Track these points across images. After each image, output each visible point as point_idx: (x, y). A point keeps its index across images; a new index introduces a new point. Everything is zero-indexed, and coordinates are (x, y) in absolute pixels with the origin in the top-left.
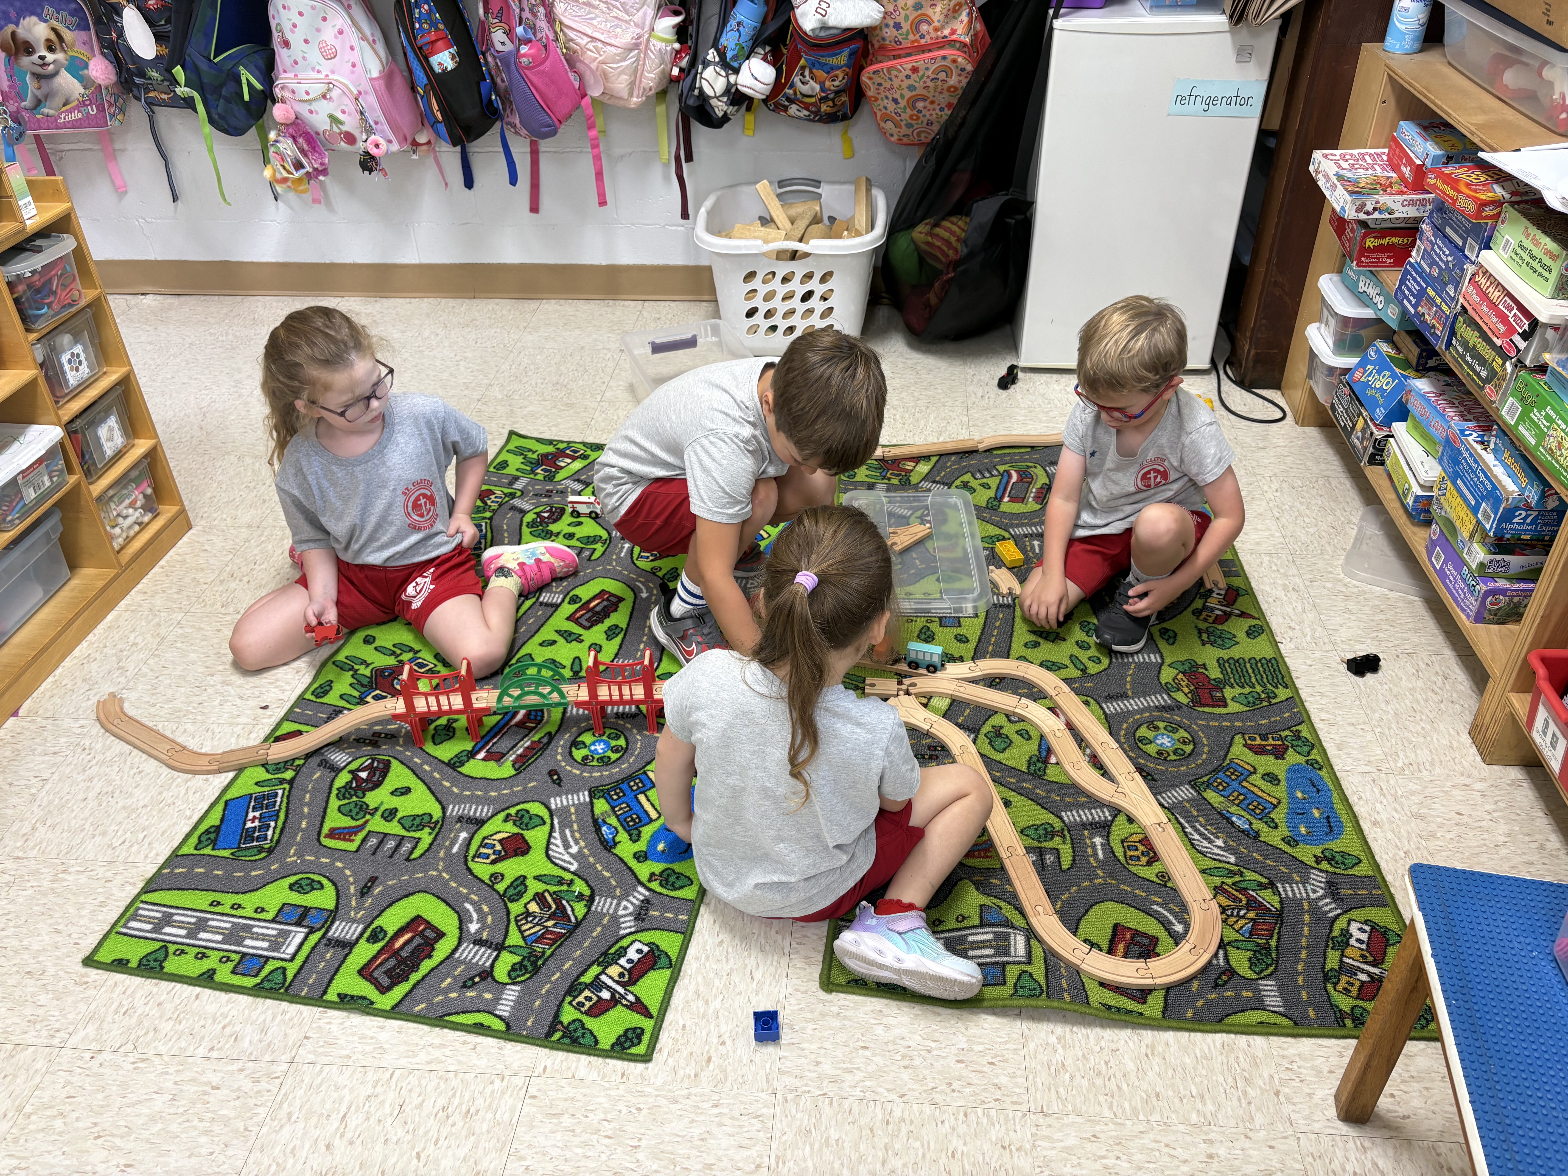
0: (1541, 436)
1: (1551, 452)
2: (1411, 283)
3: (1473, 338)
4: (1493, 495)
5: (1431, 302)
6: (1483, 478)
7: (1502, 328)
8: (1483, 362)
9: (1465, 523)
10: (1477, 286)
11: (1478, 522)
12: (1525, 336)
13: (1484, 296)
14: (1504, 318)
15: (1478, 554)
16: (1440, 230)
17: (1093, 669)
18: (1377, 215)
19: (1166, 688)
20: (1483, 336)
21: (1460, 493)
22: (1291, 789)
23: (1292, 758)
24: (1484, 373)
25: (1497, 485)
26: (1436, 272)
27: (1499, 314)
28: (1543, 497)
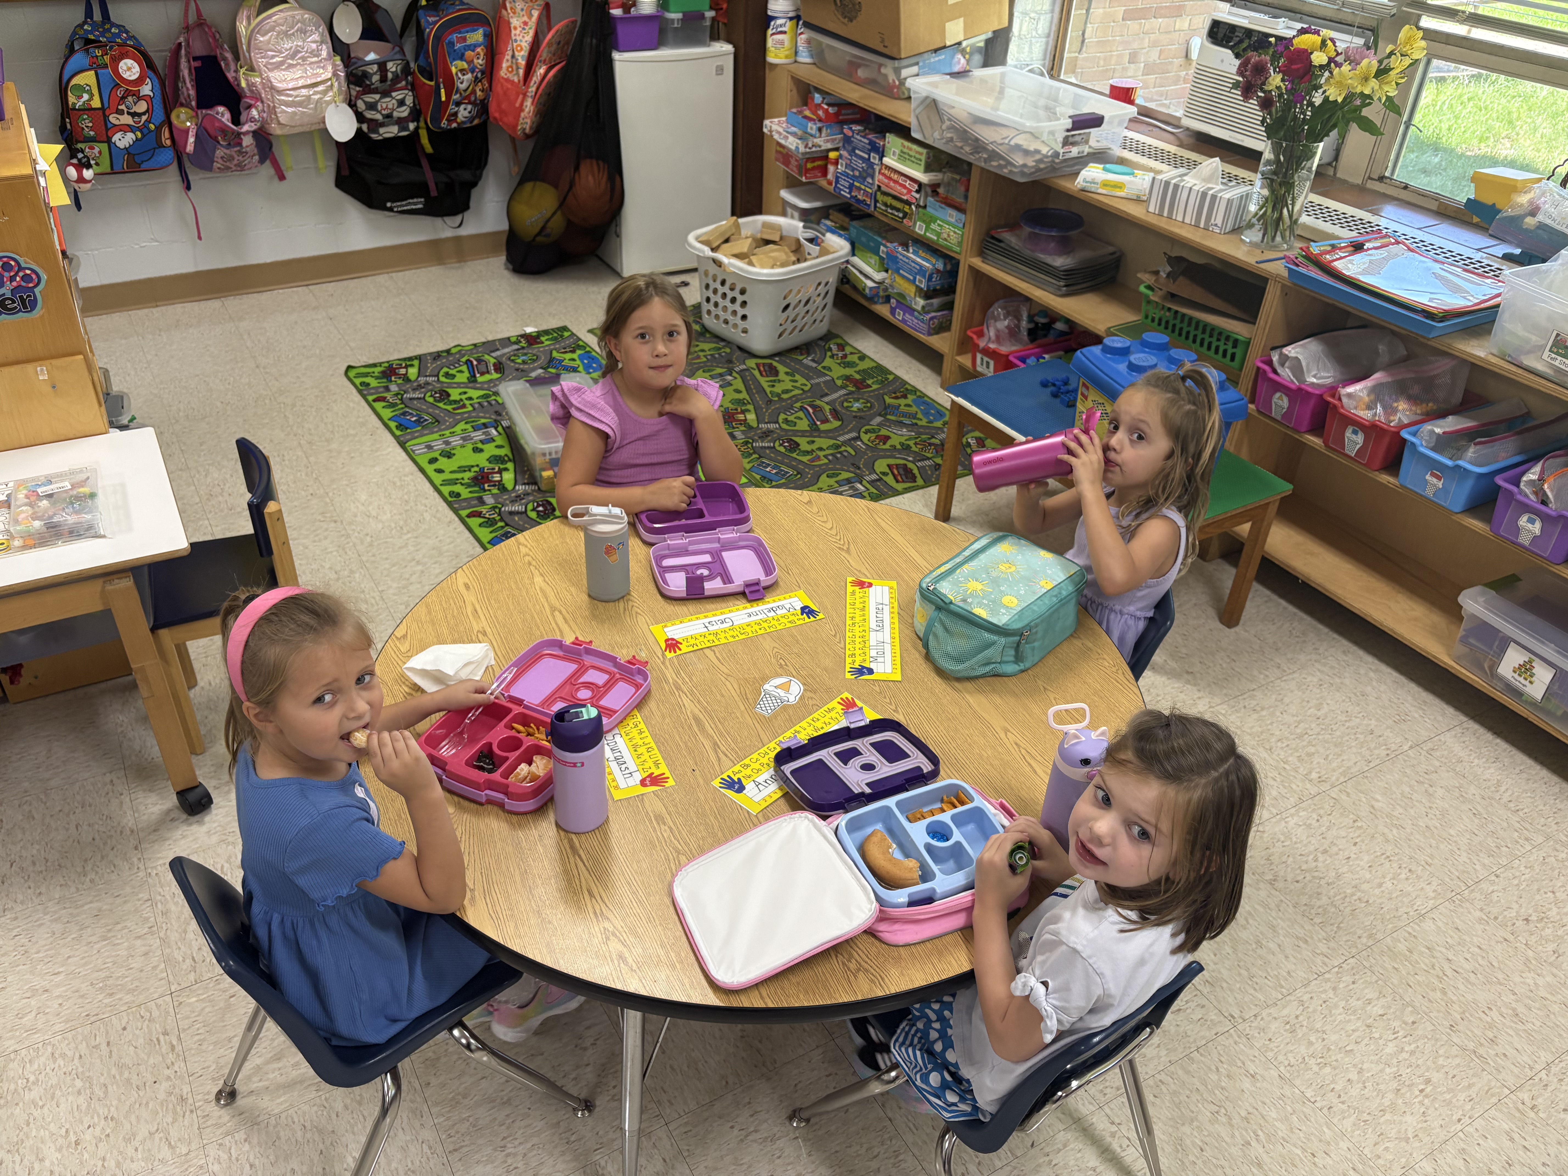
0: (938, 234)
1: (945, 240)
2: (842, 182)
3: (889, 200)
4: (922, 271)
5: (859, 189)
6: (912, 264)
7: (905, 191)
8: (898, 210)
9: (910, 290)
10: (884, 175)
11: (917, 287)
12: (918, 191)
13: (890, 179)
14: (904, 187)
15: (920, 302)
16: (852, 152)
17: (806, 388)
18: (814, 149)
19: (842, 387)
20: (895, 198)
21: (903, 277)
22: (918, 407)
23: (911, 397)
24: (901, 215)
25: (921, 266)
26: (857, 173)
27: (901, 185)
28: (945, 264)
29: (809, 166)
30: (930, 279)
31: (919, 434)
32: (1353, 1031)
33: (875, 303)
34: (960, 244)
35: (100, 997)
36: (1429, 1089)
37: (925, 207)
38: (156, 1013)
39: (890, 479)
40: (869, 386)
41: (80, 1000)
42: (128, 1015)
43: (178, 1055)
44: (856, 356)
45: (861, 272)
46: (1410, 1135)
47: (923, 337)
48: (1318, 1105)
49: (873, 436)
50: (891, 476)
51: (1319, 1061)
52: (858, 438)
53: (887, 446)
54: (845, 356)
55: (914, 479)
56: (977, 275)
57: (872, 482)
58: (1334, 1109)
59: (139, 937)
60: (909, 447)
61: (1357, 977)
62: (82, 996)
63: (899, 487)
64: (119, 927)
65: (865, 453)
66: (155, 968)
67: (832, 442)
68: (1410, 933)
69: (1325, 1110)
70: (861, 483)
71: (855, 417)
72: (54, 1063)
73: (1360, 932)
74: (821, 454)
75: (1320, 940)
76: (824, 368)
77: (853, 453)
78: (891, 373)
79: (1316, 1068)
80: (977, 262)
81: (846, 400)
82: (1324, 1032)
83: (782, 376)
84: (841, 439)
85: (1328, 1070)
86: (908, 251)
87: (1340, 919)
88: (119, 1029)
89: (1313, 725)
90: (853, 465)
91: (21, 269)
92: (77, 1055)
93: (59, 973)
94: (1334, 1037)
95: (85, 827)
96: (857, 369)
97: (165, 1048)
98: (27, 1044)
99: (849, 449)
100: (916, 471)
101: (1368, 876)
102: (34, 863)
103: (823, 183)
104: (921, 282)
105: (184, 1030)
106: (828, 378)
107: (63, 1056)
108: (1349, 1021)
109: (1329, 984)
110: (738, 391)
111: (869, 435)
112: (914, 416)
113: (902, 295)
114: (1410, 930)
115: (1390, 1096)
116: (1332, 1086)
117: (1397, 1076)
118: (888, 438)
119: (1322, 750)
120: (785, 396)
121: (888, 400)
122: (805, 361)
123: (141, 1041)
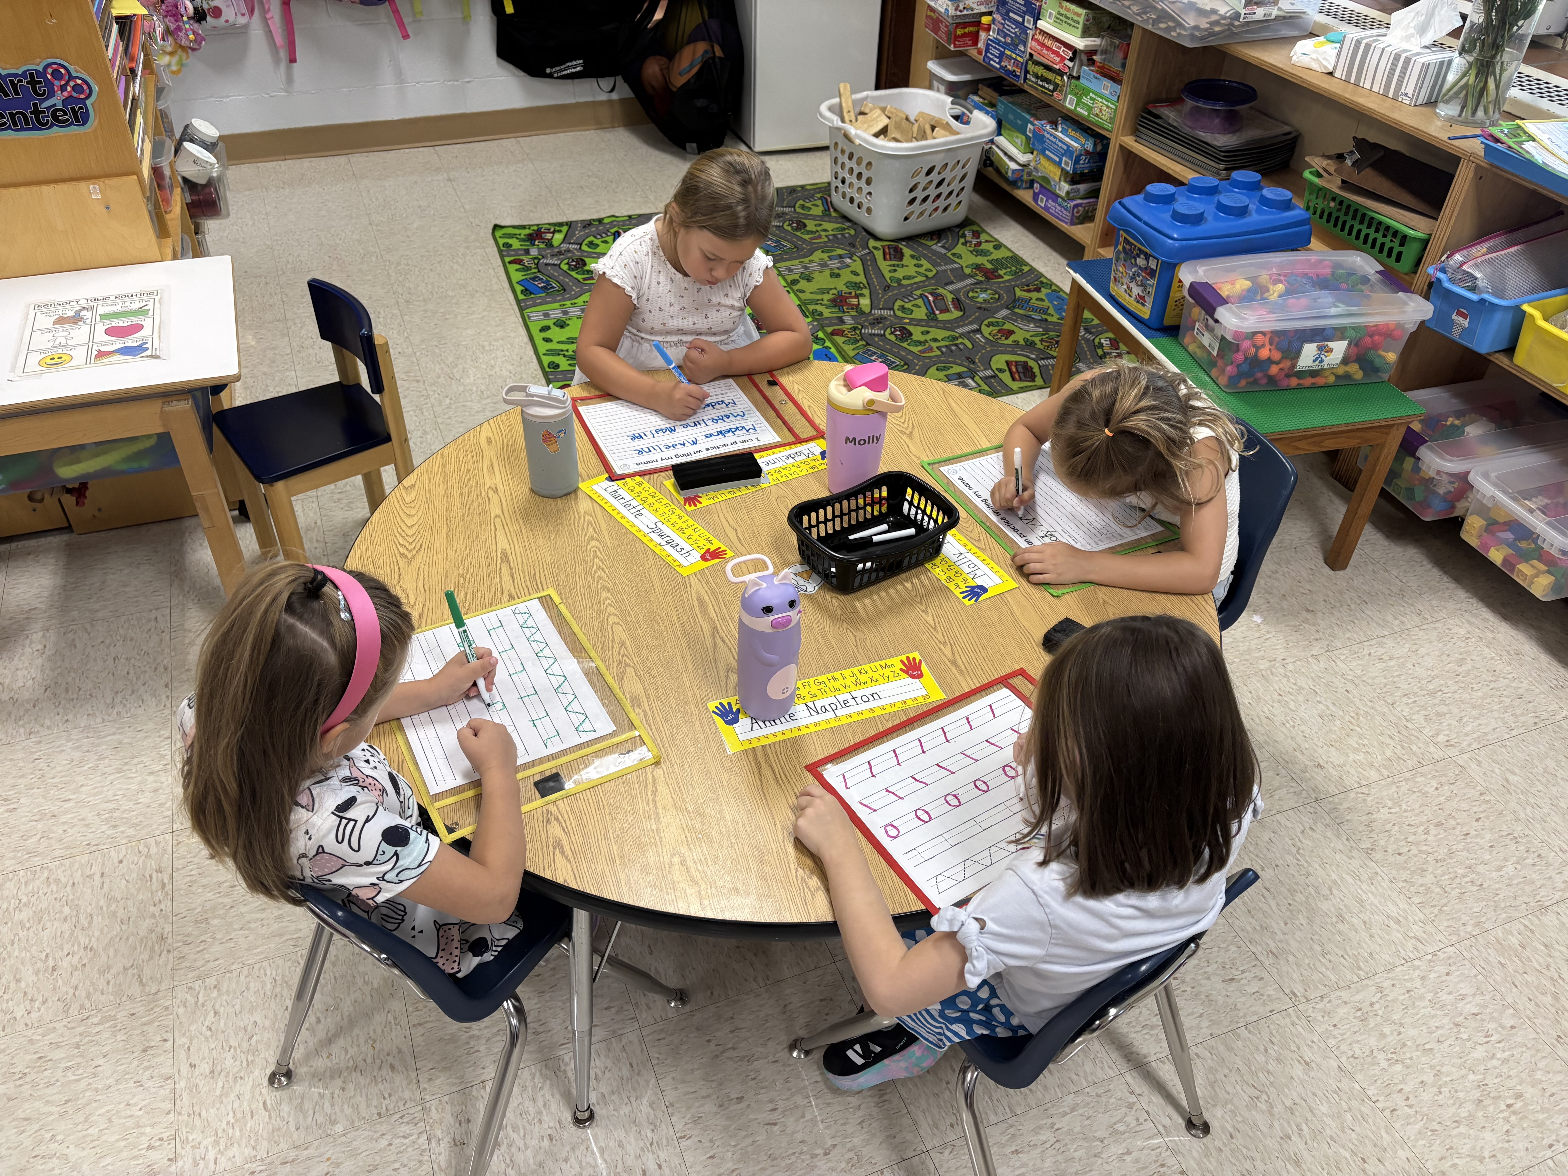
0: (1090, 109)
1: (1097, 115)
2: (993, 51)
3: (1040, 71)
4: (1069, 152)
5: (1010, 58)
6: (1060, 144)
7: (1058, 59)
8: (1049, 81)
9: (1054, 173)
10: (1037, 41)
11: (1063, 169)
12: (1071, 60)
13: (1043, 45)
14: (1057, 54)
15: (1065, 188)
16: (1006, 16)
17: (930, 274)
18: (965, 12)
19: (970, 276)
20: (1048, 68)
21: (1049, 159)
22: (1051, 302)
23: (1044, 291)
24: (1051, 88)
25: (1068, 146)
26: (1009, 40)
27: (1055, 52)
28: (1095, 145)
29: (959, 32)
30: (1077, 162)
31: (1047, 330)
32: (1437, 1028)
33: (1018, 188)
34: (1112, 120)
35: (104, 828)
36: (1519, 1105)
37: (1078, 78)
38: (154, 850)
39: (1006, 377)
40: (1001, 277)
41: (84, 829)
42: (127, 848)
43: (167, 894)
44: (992, 244)
45: (1005, 154)
46: (1486, 1154)
47: (1065, 227)
48: (1379, 1105)
49: (995, 330)
50: (1007, 373)
51: (1390, 1056)
52: (979, 331)
53: (1009, 341)
54: (979, 244)
55: (1033, 378)
56: (1128, 156)
57: (985, 379)
58: (1398, 1112)
59: (152, 773)
60: (1033, 343)
61: (1453, 968)
62: (87, 825)
63: (1015, 385)
64: (135, 761)
65: (983, 347)
66: (161, 805)
67: (948, 333)
68: (1526, 926)
69: (1387, 1113)
70: (973, 379)
71: (980, 308)
72: (48, 886)
73: (1465, 918)
74: (934, 345)
75: (1415, 923)
76: (954, 255)
77: (970, 346)
78: (1027, 264)
79: (1384, 1064)
80: (1130, 142)
81: (973, 291)
82: (1401, 1025)
83: (907, 260)
84: (960, 330)
85: (1398, 1067)
86: (1057, 130)
87: (1445, 901)
88: (116, 861)
89: (1450, 683)
90: (968, 358)
91: (71, 78)
92: (71, 882)
93: (69, 800)
94: (1413, 1032)
95: (123, 660)
96: (990, 258)
97: (155, 885)
98: (27, 865)
99: (967, 342)
100: (1036, 370)
101: (1487, 857)
102: (67, 690)
103: (973, 52)
104: (1067, 164)
105: (178, 869)
106: (956, 266)
107: (57, 881)
108: (1434, 1016)
109: (1417, 972)
110: (856, 274)
111: (991, 328)
112: (1045, 311)
113: (1046, 179)
114: (1527, 922)
115: (1469, 1106)
116: (1400, 1087)
117: (1481, 1085)
118: (1011, 332)
119: (1456, 711)
120: (904, 282)
121: (1019, 293)
122: (934, 247)
123: (134, 875)
